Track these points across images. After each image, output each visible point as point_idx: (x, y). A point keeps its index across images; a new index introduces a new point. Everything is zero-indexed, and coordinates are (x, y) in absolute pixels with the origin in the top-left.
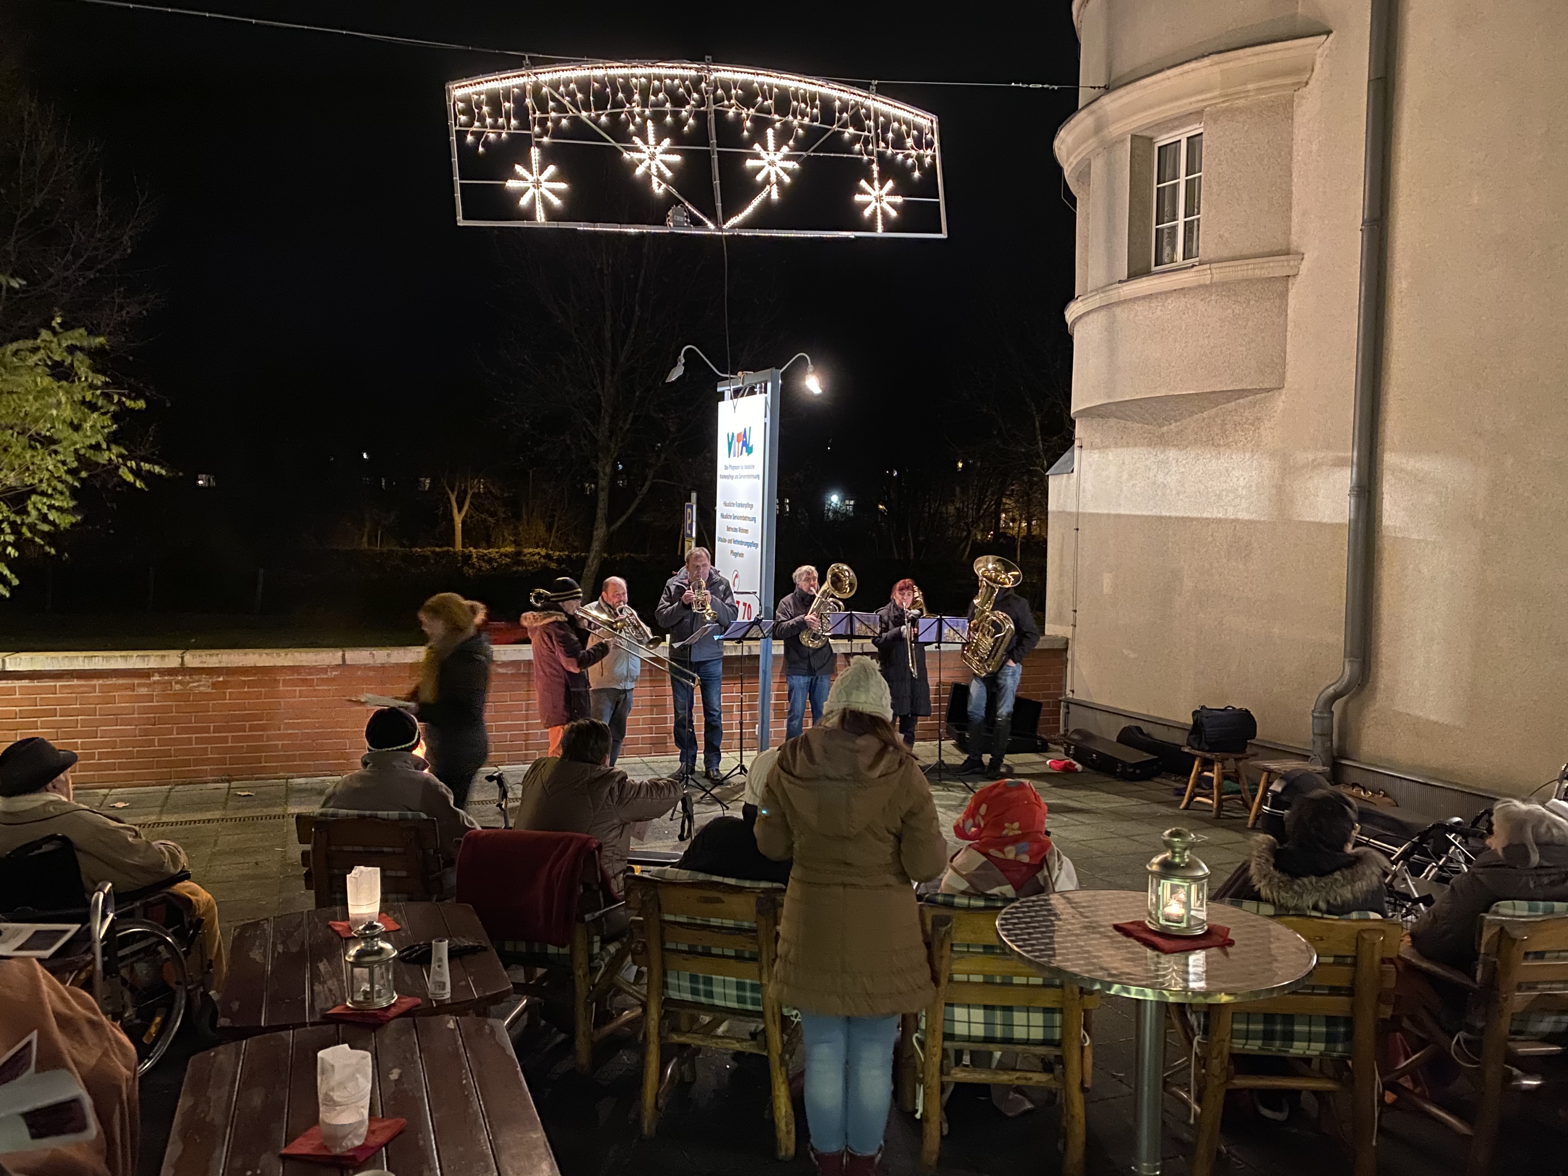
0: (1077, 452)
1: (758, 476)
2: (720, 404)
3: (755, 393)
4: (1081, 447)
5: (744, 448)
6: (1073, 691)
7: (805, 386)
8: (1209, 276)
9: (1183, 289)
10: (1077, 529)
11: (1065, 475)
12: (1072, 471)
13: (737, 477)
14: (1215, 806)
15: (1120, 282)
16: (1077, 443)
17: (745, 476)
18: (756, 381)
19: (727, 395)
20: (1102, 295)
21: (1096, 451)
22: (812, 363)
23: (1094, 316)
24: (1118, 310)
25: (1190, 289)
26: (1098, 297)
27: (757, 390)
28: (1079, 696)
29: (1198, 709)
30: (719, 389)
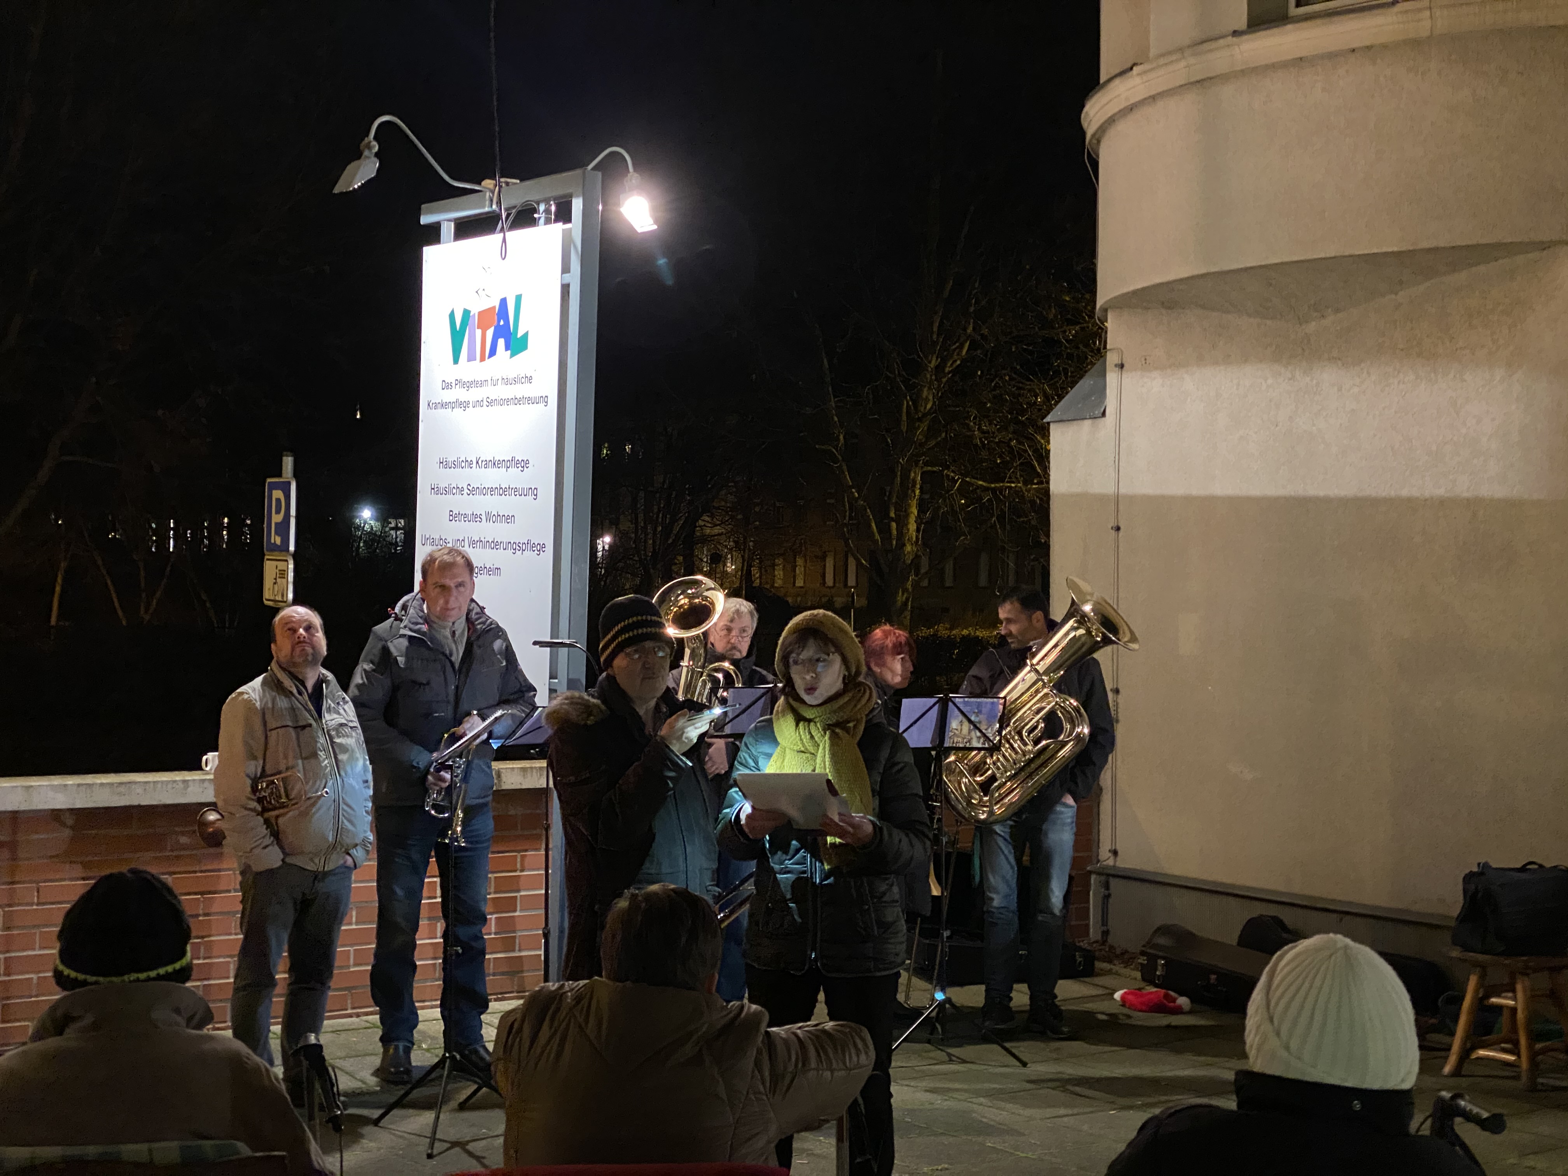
0: (1112, 378)
1: (545, 399)
2: (428, 252)
3: (533, 222)
4: (1122, 366)
5: (501, 342)
6: (1115, 853)
7: (620, 213)
8: (1427, 24)
9: (1369, 48)
10: (1118, 529)
11: (1088, 423)
12: (1104, 414)
13: (479, 403)
14: (1525, 1064)
15: (1236, 33)
16: (1112, 358)
17: (507, 401)
18: (537, 197)
19: (448, 230)
20: (1192, 60)
21: (1155, 374)
22: (635, 170)
23: (1171, 104)
24: (1227, 91)
25: (1384, 47)
26: (1183, 64)
27: (540, 215)
28: (1125, 862)
29: (1475, 869)
30: (425, 220)
